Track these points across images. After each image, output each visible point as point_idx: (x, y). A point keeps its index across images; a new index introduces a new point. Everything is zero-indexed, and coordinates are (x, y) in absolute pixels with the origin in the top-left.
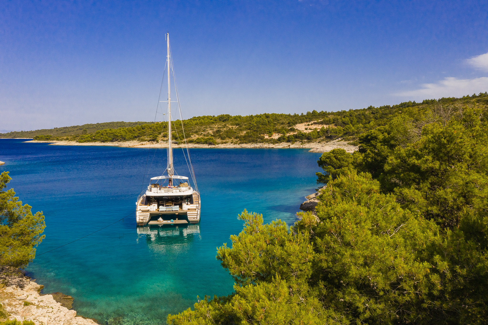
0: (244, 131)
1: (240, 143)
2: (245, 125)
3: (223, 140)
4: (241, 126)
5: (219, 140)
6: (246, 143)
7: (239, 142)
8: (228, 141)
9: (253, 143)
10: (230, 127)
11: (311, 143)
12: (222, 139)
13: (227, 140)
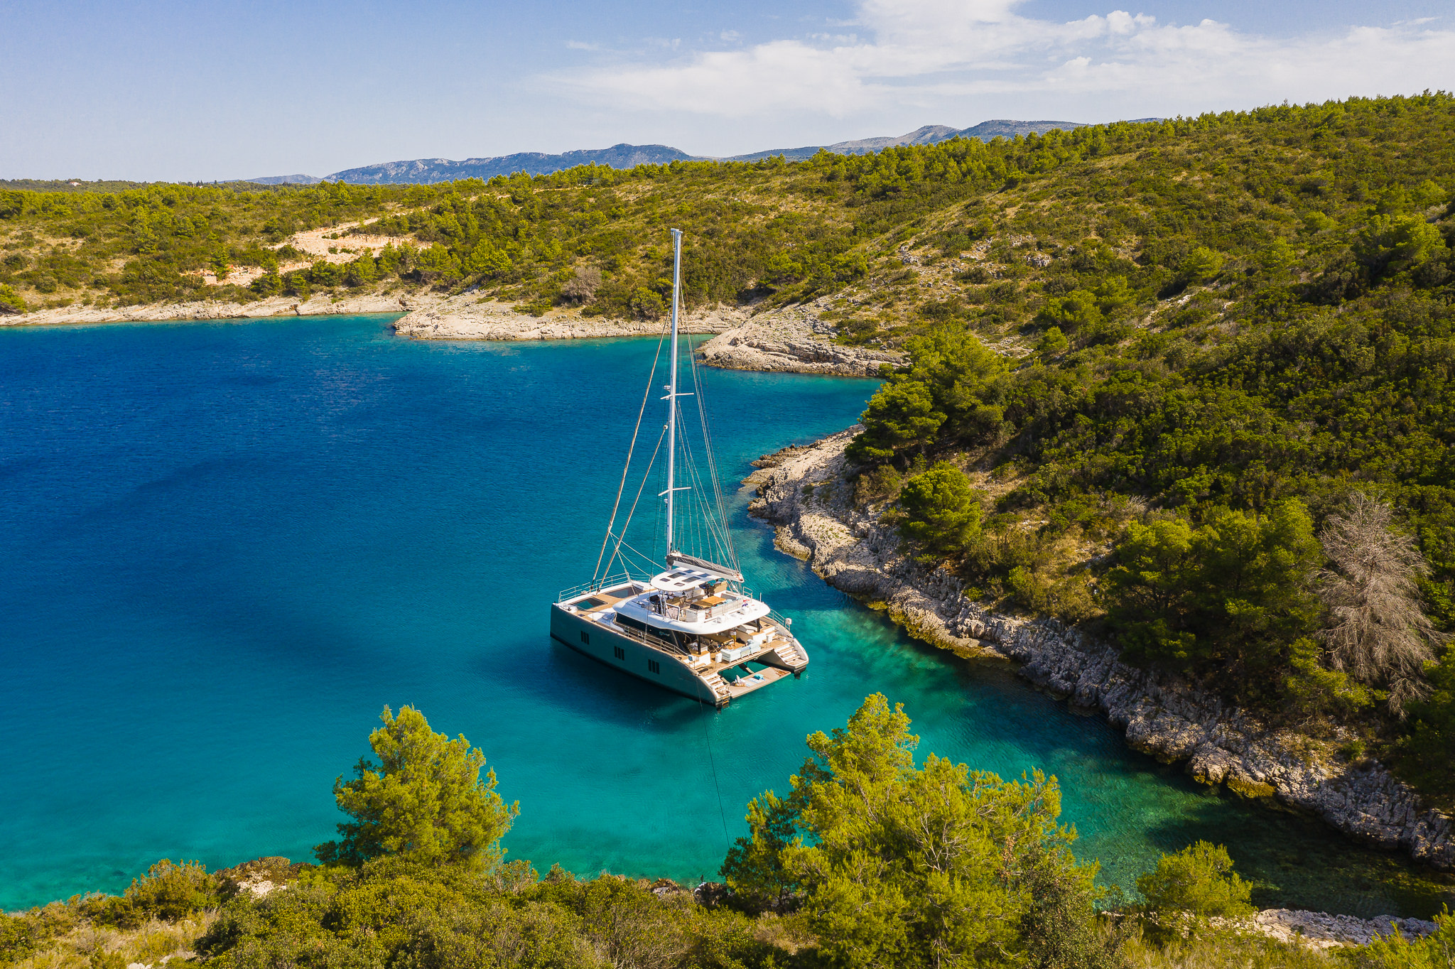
0: (117, 260)
1: (121, 304)
2: (109, 236)
3: (47, 296)
4: (94, 240)
5: (30, 296)
6: (141, 303)
7: (112, 300)
8: (67, 296)
9: (166, 303)
10: (53, 242)
11: (361, 297)
12: (41, 288)
13: (62, 293)
